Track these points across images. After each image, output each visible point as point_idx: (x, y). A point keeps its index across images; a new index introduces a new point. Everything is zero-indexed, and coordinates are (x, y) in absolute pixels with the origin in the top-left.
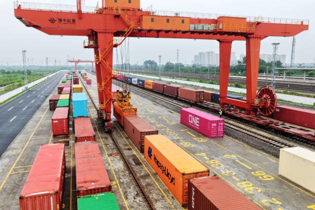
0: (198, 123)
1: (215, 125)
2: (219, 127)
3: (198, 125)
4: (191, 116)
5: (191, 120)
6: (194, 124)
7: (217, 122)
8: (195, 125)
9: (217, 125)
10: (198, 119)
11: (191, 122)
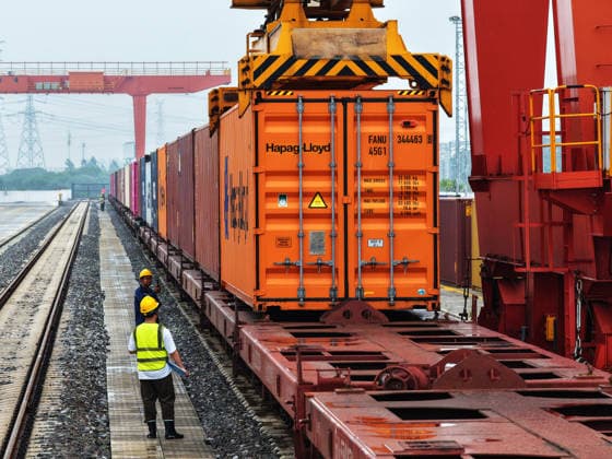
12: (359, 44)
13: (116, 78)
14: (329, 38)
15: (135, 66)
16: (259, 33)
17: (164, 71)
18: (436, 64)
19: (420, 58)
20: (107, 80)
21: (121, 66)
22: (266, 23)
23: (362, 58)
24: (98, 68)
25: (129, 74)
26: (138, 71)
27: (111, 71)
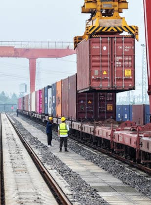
12: (115, 23)
13: (21, 49)
14: (108, 22)
15: (30, 44)
16: (90, 20)
17: (45, 46)
18: (135, 28)
19: (131, 27)
20: (16, 50)
21: (23, 43)
22: (91, 17)
23: (116, 26)
24: (11, 44)
25: (28, 48)
26: (32, 46)
27: (18, 46)
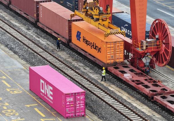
0: (51, 95)
1: (72, 99)
2: (78, 102)
3: (52, 98)
4: (43, 82)
5: (43, 89)
6: (46, 95)
7: (74, 95)
8: (49, 98)
9: (75, 99)
10: (52, 89)
11: (43, 91)
